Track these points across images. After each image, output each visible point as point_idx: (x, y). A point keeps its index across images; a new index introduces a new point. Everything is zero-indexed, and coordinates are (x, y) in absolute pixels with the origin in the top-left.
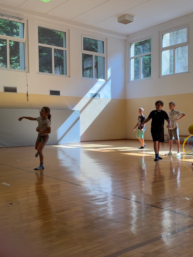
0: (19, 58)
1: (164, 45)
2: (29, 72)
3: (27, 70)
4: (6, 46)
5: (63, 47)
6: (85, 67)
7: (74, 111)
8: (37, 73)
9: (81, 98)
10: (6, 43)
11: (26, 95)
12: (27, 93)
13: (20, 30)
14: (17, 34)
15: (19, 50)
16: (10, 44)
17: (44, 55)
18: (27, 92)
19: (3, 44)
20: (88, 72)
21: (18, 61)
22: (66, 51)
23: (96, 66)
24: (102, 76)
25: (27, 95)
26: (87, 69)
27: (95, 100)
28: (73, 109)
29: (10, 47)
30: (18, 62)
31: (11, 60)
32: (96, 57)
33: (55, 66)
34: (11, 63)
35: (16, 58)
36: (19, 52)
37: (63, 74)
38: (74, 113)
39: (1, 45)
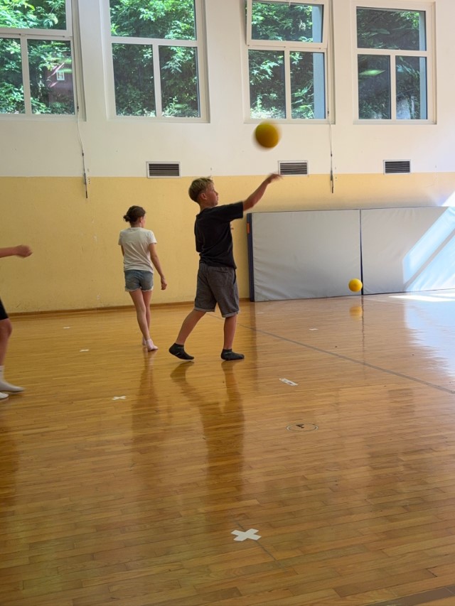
0: (311, 91)
2: (335, 124)
3: (330, 117)
4: (283, 66)
5: (418, 49)
7: (447, 208)
8: (355, 123)
10: (283, 59)
11: (328, 179)
12: (329, 173)
13: (315, 23)
14: (308, 33)
15: (312, 70)
16: (292, 60)
17: (372, 76)
18: (332, 172)
21: (309, 99)
22: (426, 58)
25: (332, 179)
28: (444, 205)
29: (292, 66)
30: (311, 100)
31: (294, 99)
33: (399, 99)
34: (295, 106)
35: (305, 91)
36: (311, 77)
37: (418, 117)
38: (445, 214)
39: (272, 64)
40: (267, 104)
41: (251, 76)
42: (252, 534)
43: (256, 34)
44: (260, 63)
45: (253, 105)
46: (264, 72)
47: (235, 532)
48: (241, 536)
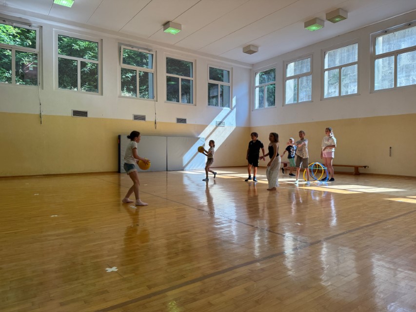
0: (148, 87)
1: (288, 75)
2: (157, 101)
3: (155, 99)
4: (136, 75)
5: (189, 76)
6: (211, 96)
7: (199, 138)
8: (165, 102)
9: (207, 126)
10: (136, 73)
11: (154, 123)
12: (154, 121)
13: (149, 60)
14: (147, 64)
15: (148, 79)
16: (140, 74)
17: (172, 84)
18: (156, 120)
19: (133, 73)
20: (214, 100)
21: (147, 90)
22: (192, 80)
23: (222, 95)
24: (228, 105)
25: (156, 123)
26: (213, 97)
27: (220, 128)
28: (199, 137)
29: (140, 76)
31: (140, 90)
32: (222, 86)
33: (182, 95)
34: (141, 93)
35: (145, 87)
36: (148, 82)
37: (190, 103)
38: (199, 140)
39: (131, 75)
40: (129, 90)
41: (122, 78)
42: (114, 269)
43: (124, 62)
44: (126, 74)
45: (122, 89)
46: (128, 77)
47: (107, 269)
48: (109, 270)
